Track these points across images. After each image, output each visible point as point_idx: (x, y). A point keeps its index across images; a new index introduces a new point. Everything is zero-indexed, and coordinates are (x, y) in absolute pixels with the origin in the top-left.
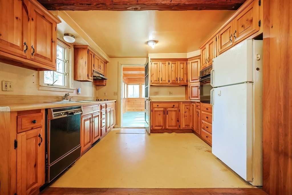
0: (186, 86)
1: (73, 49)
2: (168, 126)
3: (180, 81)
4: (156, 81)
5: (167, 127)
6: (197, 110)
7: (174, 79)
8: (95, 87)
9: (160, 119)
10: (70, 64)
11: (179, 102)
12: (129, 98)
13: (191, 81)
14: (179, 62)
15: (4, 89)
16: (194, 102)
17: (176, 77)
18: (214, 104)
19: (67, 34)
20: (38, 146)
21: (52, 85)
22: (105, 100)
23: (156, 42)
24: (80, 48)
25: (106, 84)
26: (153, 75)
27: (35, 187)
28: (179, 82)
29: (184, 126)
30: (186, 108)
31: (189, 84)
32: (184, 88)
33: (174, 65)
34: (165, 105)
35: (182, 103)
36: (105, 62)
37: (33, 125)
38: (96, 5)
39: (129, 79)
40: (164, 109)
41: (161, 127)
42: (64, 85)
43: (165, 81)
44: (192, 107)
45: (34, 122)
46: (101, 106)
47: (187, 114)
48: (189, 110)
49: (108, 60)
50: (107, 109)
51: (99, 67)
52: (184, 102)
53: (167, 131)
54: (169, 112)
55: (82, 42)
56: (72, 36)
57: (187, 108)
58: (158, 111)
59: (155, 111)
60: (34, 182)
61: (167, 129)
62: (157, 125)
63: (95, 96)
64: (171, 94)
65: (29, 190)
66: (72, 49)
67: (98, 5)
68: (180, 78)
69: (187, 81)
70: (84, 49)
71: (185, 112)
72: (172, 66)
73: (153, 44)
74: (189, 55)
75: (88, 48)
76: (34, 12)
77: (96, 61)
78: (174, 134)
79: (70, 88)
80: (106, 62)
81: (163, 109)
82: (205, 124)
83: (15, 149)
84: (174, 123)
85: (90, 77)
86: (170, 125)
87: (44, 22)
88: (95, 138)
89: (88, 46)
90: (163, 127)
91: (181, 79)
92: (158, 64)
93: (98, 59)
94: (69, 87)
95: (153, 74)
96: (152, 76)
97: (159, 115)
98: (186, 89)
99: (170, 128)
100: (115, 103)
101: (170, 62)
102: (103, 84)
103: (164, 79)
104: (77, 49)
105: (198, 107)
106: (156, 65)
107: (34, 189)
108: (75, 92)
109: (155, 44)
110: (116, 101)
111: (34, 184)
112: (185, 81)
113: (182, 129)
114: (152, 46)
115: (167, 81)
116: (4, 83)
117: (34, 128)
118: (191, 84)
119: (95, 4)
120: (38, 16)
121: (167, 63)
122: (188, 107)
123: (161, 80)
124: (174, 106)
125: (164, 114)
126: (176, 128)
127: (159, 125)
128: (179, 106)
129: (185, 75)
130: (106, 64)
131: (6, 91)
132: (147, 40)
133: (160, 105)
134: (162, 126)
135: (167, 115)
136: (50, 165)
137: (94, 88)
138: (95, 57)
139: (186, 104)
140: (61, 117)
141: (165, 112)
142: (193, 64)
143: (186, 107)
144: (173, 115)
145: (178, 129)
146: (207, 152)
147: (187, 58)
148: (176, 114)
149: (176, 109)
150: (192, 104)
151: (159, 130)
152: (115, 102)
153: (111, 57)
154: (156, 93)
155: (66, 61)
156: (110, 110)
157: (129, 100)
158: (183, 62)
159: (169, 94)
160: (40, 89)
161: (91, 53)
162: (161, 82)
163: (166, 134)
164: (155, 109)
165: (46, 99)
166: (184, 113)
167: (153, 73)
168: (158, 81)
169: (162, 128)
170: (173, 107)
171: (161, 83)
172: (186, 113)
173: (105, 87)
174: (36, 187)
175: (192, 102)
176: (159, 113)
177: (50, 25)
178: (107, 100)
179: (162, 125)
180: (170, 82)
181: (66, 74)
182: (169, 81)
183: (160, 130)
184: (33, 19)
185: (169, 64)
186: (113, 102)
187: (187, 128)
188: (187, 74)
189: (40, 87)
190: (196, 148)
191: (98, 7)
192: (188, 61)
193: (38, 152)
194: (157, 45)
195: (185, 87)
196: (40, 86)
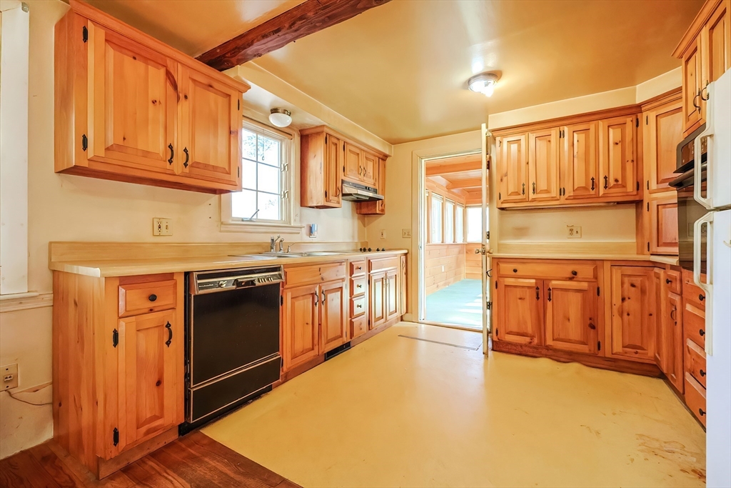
0: (638, 204)
1: (299, 138)
2: (553, 340)
3: (606, 187)
4: (517, 193)
5: (549, 342)
6: (671, 295)
7: (580, 181)
8: (359, 219)
9: (522, 313)
10: (292, 174)
11: (598, 262)
12: (469, 244)
13: (654, 186)
14: (602, 125)
15: (156, 232)
16: (662, 266)
17: (592, 175)
18: (711, 283)
19: (274, 111)
20: (166, 346)
21: (250, 220)
22: (378, 250)
23: (494, 75)
24: (312, 134)
25: (383, 210)
26: (505, 179)
27: (158, 426)
28: (601, 193)
29: (618, 347)
30: (627, 285)
31: (647, 197)
32: (631, 212)
33: (583, 136)
34: (541, 270)
35: (607, 266)
36: (381, 156)
37: (151, 305)
38: (290, 27)
39: (469, 191)
40: (536, 283)
41: (527, 339)
42: (282, 219)
43: (547, 191)
44: (655, 280)
45: (153, 298)
46: (352, 266)
47: (632, 305)
48: (643, 292)
49: (387, 153)
50: (371, 272)
51: (361, 170)
52: (616, 263)
53: (550, 352)
54: (555, 294)
55: (311, 120)
56: (285, 111)
57: (633, 285)
58: (515, 287)
59: (507, 286)
60: (157, 414)
61: (548, 348)
62: (515, 330)
63: (359, 238)
64: (574, 232)
65: (144, 429)
66: (297, 139)
67: (293, 24)
68: (605, 178)
69: (638, 186)
70: (318, 134)
71: (623, 299)
72: (573, 142)
73: (486, 85)
74: (644, 91)
75: (326, 130)
76: (190, 81)
77: (351, 158)
78: (575, 366)
79: (292, 225)
80: (384, 157)
81: (534, 281)
82: (696, 358)
83: (115, 346)
84: (574, 329)
85: (331, 198)
86: (562, 336)
87: (211, 96)
88: (328, 342)
89: (324, 125)
90: (536, 341)
91: (612, 182)
92: (523, 143)
93: (358, 151)
94: (290, 222)
95: (506, 175)
96: (502, 180)
97: (520, 299)
98: (639, 216)
99: (560, 345)
100: (403, 257)
101: (566, 129)
102: (376, 210)
103: (542, 185)
104: (306, 137)
105: (674, 285)
106: (514, 147)
107: (155, 429)
108: (305, 231)
109: (492, 81)
110: (406, 251)
111: (155, 418)
112: (631, 187)
113: (608, 355)
114: (486, 90)
115: (555, 193)
116: (155, 221)
117: (156, 310)
118: (654, 195)
119: (287, 25)
120: (198, 88)
121: (554, 133)
122: (637, 281)
123: (531, 191)
124: (575, 273)
125: (538, 298)
126: (584, 349)
127: (521, 331)
128: (596, 277)
129: (629, 166)
130: (384, 160)
131: (159, 235)
132: (464, 77)
133: (522, 269)
134: (532, 337)
135: (549, 304)
136: (194, 388)
137: (356, 222)
138: (348, 148)
139: (629, 271)
140: (218, 290)
141: (542, 292)
142: (663, 121)
143: (626, 280)
144: (573, 305)
145: (595, 356)
146: (693, 476)
147: (638, 102)
148: (584, 300)
149: (584, 285)
150: (656, 270)
151: (521, 346)
152: (406, 254)
153: (394, 142)
154: (521, 232)
155: (284, 167)
156: (383, 276)
157: (469, 247)
158: (620, 120)
159: (568, 232)
160: (222, 229)
161: (335, 141)
162: (532, 196)
163: (544, 363)
164: (507, 280)
165: (236, 248)
166: (617, 300)
167: (504, 172)
168: (524, 193)
169: (530, 343)
170: (571, 279)
171: (534, 200)
172: (626, 303)
173: (382, 219)
174: (161, 425)
175: (655, 264)
176: (519, 293)
177: (226, 100)
178: (383, 250)
179: (530, 330)
180: (567, 195)
181: (285, 195)
182: (562, 192)
183: (526, 345)
184: (186, 97)
185: (561, 135)
186: (396, 255)
187: (631, 355)
188: (638, 162)
189: (222, 226)
190: (643, 444)
191: (296, 31)
192: (645, 114)
193: (165, 359)
194: (503, 84)
195: (636, 208)
196: (222, 223)
